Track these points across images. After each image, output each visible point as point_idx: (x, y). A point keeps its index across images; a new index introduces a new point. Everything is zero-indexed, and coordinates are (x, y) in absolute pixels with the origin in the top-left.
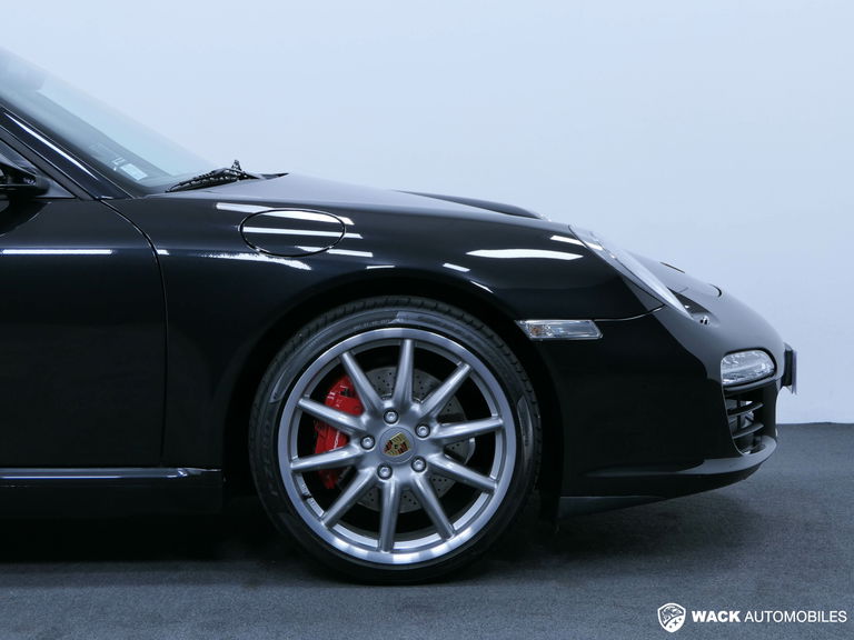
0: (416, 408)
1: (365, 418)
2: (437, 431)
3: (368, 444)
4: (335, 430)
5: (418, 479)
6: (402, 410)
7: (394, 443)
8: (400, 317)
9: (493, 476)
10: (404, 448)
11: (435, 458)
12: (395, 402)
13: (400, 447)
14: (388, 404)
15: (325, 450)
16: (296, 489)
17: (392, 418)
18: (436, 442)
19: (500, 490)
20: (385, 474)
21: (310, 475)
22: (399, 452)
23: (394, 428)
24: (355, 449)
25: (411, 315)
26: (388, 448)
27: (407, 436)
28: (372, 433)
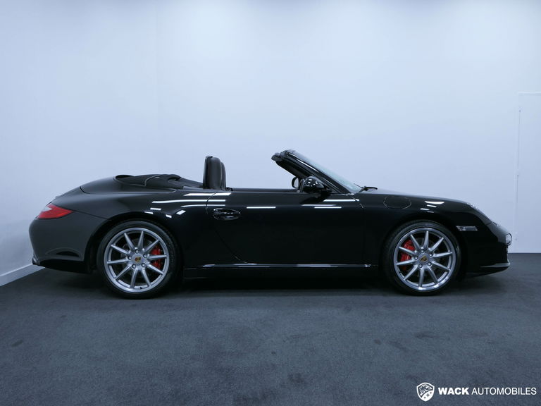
0: (429, 249)
1: (416, 251)
2: (434, 255)
3: (416, 258)
4: (408, 254)
5: (429, 267)
6: (425, 250)
7: (423, 258)
8: (427, 225)
9: (448, 267)
11: (433, 262)
12: (424, 247)
13: (425, 259)
14: (422, 248)
15: (404, 260)
16: (397, 270)
17: (422, 252)
18: (434, 258)
19: (451, 271)
20: (421, 266)
21: (400, 267)
22: (424, 261)
23: (423, 254)
24: (413, 260)
26: (421, 260)
27: (427, 256)
28: (417, 256)
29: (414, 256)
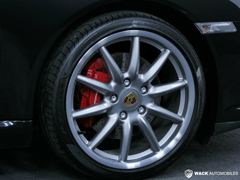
0: (142, 77)
1: (113, 84)
2: (153, 90)
3: (114, 99)
4: (95, 92)
5: (141, 118)
6: (133, 79)
7: (129, 98)
8: (135, 24)
9: (180, 113)
10: (134, 100)
12: (130, 74)
13: (132, 100)
15: (88, 105)
16: (74, 128)
17: (127, 84)
18: (151, 96)
19: (185, 121)
20: (123, 116)
22: (131, 103)
23: (128, 89)
24: (107, 104)
25: (140, 22)
26: (125, 101)
27: (136, 93)
28: (116, 93)
29: (110, 94)
